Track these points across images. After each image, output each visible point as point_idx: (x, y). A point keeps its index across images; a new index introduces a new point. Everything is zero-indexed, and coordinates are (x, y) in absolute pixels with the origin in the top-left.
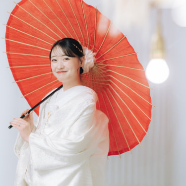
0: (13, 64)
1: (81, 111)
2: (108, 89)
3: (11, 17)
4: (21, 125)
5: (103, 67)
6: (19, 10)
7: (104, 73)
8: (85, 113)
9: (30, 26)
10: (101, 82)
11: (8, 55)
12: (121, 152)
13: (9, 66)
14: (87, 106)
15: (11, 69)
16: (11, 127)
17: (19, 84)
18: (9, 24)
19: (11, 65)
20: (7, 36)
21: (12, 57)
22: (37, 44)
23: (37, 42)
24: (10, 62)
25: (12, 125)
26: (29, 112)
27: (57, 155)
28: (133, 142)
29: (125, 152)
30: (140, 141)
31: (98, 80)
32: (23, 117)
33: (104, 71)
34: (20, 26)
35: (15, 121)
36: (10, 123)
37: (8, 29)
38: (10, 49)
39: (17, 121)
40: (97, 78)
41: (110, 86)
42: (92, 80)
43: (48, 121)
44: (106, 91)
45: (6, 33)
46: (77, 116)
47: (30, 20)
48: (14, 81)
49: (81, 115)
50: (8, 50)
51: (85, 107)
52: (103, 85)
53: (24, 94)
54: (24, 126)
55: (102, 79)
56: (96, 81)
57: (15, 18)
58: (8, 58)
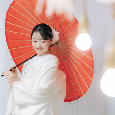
0: (8, 38)
1: (48, 69)
2: (67, 59)
3: (10, 8)
4: (9, 75)
5: (64, 45)
6: (15, 4)
7: (65, 48)
8: (50, 71)
9: (21, 15)
10: (63, 54)
11: (6, 32)
12: (71, 100)
13: (5, 39)
14: (52, 66)
15: (7, 41)
16: (3, 75)
17: (11, 51)
18: (8, 12)
19: (7, 39)
20: (6, 20)
21: (8, 33)
22: (25, 26)
23: (24, 25)
24: (6, 36)
25: (4, 75)
26: (15, 68)
27: (31, 96)
28: (80, 94)
29: (74, 100)
30: (84, 94)
31: (61, 52)
32: (11, 70)
33: (65, 47)
34: (15, 14)
35: (6, 72)
36: (3, 73)
37: (7, 15)
38: (7, 28)
39: (7, 72)
40: (60, 51)
41: (68, 57)
42: (57, 52)
43: (26, 75)
44: (65, 60)
45: (6, 18)
46: (45, 72)
47: (22, 10)
48: (8, 49)
49: (48, 72)
50: (6, 29)
51: (50, 67)
52: (64, 56)
53: (13, 58)
54: (11, 76)
55: (64, 52)
56: (59, 53)
57: (12, 8)
58: (6, 34)
